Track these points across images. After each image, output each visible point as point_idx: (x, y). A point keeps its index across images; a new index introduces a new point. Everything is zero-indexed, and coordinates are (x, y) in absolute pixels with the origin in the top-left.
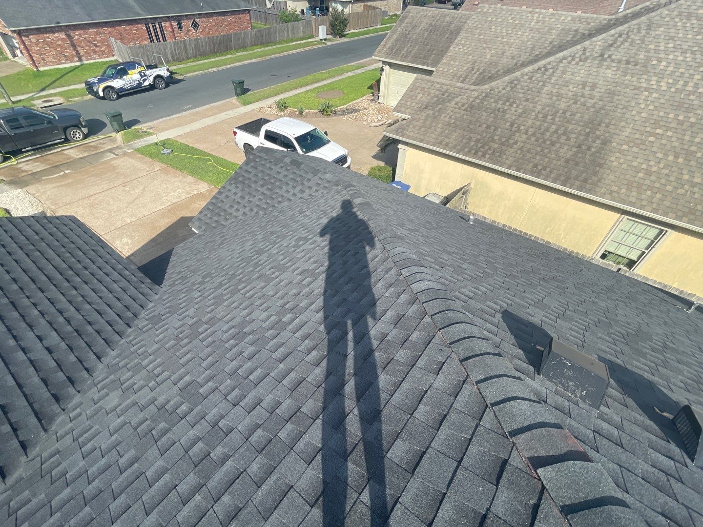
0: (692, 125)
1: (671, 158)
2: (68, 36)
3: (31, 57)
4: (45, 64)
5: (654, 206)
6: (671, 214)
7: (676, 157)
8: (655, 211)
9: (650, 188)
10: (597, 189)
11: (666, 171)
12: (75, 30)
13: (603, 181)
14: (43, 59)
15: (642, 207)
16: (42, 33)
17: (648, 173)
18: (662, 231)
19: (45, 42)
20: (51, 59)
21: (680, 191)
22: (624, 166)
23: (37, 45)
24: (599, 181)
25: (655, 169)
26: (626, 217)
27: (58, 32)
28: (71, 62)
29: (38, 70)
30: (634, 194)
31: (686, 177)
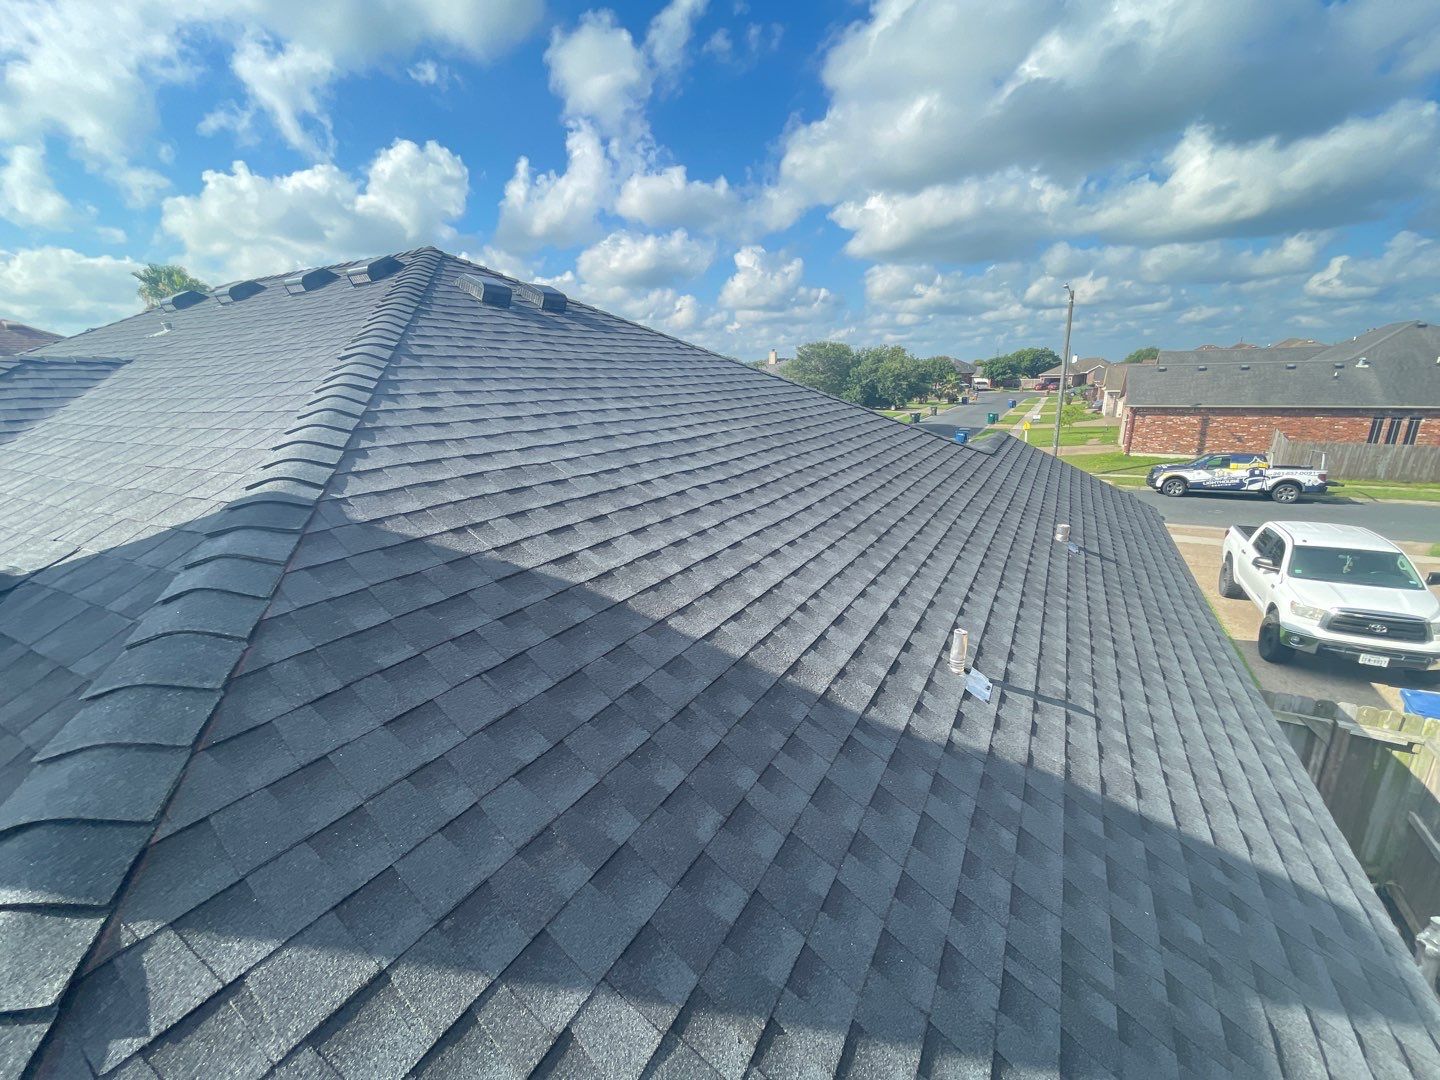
2: (1205, 423)
3: (1131, 438)
4: (1143, 450)
12: (1220, 415)
14: (1144, 444)
16: (1167, 414)
19: (1163, 427)
20: (1156, 445)
23: (1148, 426)
27: (1190, 415)
28: (1183, 453)
29: (1128, 455)
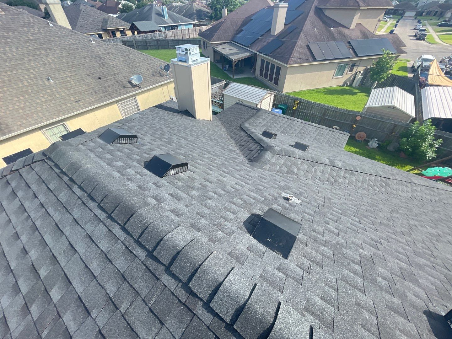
0: (10, 81)
1: (21, 98)
5: (44, 118)
6: (54, 117)
7: (23, 96)
8: (47, 120)
9: (33, 113)
10: (12, 129)
11: (28, 104)
13: (8, 124)
15: (41, 122)
17: (23, 108)
18: (62, 125)
21: (44, 107)
22: (8, 112)
24: (7, 125)
25: (22, 106)
26: (43, 130)
30: (30, 120)
31: (38, 101)
